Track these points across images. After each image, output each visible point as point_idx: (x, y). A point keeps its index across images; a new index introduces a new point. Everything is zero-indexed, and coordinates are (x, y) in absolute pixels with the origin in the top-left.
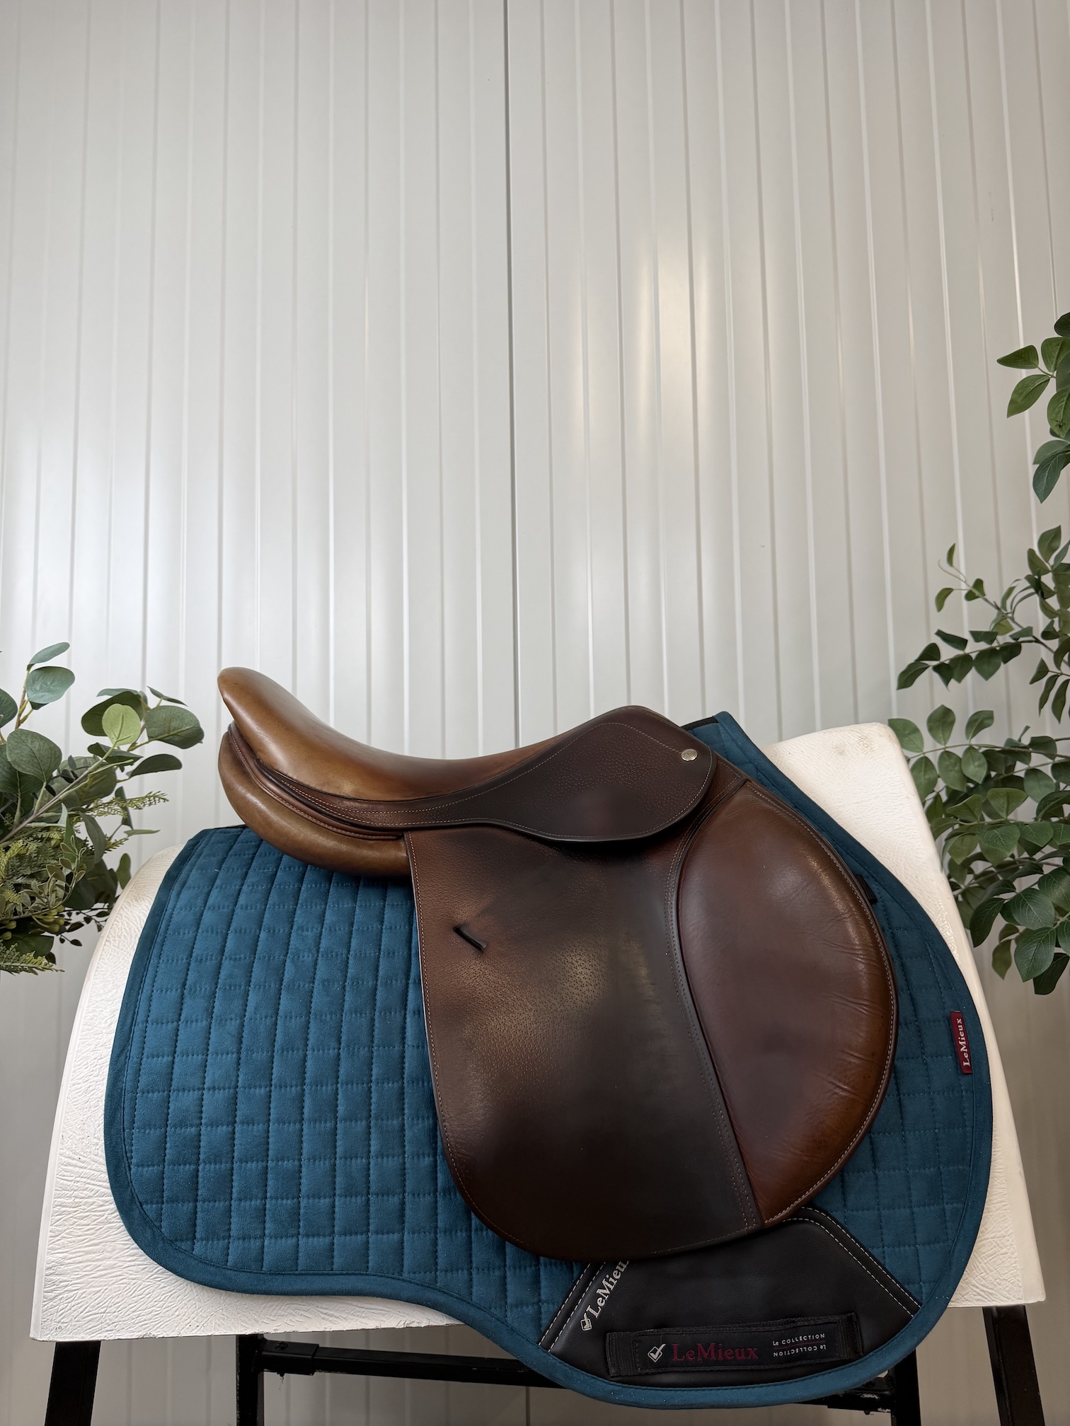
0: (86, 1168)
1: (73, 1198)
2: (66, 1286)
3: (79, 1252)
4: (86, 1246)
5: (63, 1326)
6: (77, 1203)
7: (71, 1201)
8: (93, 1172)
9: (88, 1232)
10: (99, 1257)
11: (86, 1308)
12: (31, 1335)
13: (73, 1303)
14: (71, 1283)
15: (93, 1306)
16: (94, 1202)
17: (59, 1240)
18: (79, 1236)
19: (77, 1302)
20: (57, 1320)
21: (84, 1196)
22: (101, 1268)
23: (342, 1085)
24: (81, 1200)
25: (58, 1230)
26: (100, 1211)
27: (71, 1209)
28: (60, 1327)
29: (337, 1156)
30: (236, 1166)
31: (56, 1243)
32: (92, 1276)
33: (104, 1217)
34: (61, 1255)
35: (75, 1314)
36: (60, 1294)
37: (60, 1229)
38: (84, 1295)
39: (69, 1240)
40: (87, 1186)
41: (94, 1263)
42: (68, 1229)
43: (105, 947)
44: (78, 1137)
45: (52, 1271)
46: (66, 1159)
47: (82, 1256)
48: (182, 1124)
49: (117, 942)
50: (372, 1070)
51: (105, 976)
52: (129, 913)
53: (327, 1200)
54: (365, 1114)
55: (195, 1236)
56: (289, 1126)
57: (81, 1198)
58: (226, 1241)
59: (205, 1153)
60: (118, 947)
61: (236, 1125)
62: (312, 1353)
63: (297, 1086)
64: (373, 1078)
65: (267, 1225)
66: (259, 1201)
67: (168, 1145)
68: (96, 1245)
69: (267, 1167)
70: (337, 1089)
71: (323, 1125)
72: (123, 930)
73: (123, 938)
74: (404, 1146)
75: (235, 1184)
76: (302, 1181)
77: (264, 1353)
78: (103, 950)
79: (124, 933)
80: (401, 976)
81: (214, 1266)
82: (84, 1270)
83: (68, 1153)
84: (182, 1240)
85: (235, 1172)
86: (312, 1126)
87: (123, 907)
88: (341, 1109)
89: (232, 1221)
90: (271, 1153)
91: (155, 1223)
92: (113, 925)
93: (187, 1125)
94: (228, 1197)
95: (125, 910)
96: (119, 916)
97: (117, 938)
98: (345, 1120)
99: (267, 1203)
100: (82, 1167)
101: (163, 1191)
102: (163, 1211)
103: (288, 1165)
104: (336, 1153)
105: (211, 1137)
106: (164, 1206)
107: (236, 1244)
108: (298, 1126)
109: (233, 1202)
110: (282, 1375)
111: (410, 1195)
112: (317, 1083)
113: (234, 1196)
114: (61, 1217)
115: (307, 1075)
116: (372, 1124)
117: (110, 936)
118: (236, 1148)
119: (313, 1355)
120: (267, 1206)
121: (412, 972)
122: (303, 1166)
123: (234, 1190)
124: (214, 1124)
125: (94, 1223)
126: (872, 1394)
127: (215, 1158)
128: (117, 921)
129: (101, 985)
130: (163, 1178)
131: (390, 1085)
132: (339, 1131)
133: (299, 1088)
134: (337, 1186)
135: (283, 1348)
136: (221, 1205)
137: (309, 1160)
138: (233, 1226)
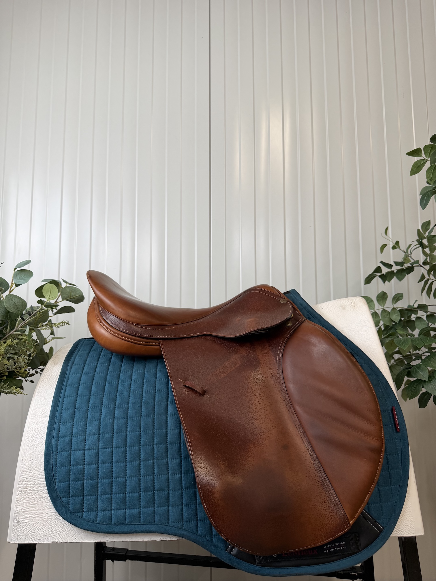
0: (31, 473)
1: (26, 485)
2: (22, 521)
3: (28, 507)
4: (31, 505)
5: (21, 537)
6: (27, 487)
7: (25, 486)
8: (34, 474)
9: (31, 499)
10: (36, 509)
11: (30, 530)
12: (8, 541)
13: (25, 528)
14: (24, 520)
15: (33, 529)
16: (35, 487)
17: (20, 502)
18: (28, 500)
19: (26, 527)
20: (18, 535)
21: (30, 484)
22: (36, 514)
23: (142, 446)
24: (29, 486)
25: (19, 498)
26: (37, 490)
27: (25, 489)
28: (19, 538)
29: (141, 475)
30: (99, 481)
31: (19, 503)
32: (33, 517)
33: (38, 493)
34: (20, 508)
35: (26, 532)
36: (20, 524)
37: (20, 497)
38: (29, 525)
39: (24, 502)
40: (32, 480)
41: (34, 512)
42: (23, 497)
43: (42, 383)
44: (28, 460)
45: (16, 515)
46: (23, 469)
47: (29, 508)
48: (77, 464)
49: (46, 381)
50: (154, 440)
51: (41, 395)
52: (52, 369)
53: (137, 494)
54: (152, 458)
55: (83, 510)
56: (121, 464)
57: (29, 485)
58: (96, 512)
59: (86, 476)
60: (47, 383)
61: (99, 464)
62: (125, 552)
63: (123, 447)
64: (155, 443)
65: (113, 505)
66: (109, 495)
67: (71, 473)
68: (35, 504)
69: (112, 481)
70: (140, 448)
71: (135, 463)
72: (49, 376)
73: (49, 379)
74: (168, 471)
75: (99, 488)
76: (127, 486)
77: (106, 552)
78: (41, 384)
79: (50, 377)
80: (165, 400)
81: (91, 522)
82: (31, 514)
83: (24, 466)
84: (78, 512)
85: (99, 483)
86: (130, 463)
87: (49, 367)
88: (142, 456)
89: (98, 504)
90: (114, 475)
91: (67, 506)
92: (45, 374)
93: (79, 465)
94: (97, 494)
95: (50, 368)
96: (48, 370)
97: (46, 380)
98: (144, 460)
99: (113, 496)
100: (30, 472)
101: (70, 492)
102: (70, 501)
103: (121, 480)
104: (140, 474)
105: (89, 469)
106: (70, 498)
107: (100, 513)
108: (124, 464)
109: (99, 496)
110: (113, 561)
111: (172, 491)
112: (132, 446)
113: (99, 493)
114: (21, 492)
115: (128, 443)
116: (155, 462)
117: (44, 379)
118: (99, 474)
119: (126, 553)
120: (113, 497)
121: (169, 398)
122: (127, 480)
123: (99, 491)
124: (90, 464)
125: (34, 495)
126: (355, 573)
127: (91, 478)
128: (47, 373)
129: (40, 398)
130: (69, 487)
131: (162, 446)
132: (141, 465)
133: (124, 448)
134: (141, 488)
135: (113, 550)
136: (94, 497)
137: (129, 477)
138: (99, 506)
